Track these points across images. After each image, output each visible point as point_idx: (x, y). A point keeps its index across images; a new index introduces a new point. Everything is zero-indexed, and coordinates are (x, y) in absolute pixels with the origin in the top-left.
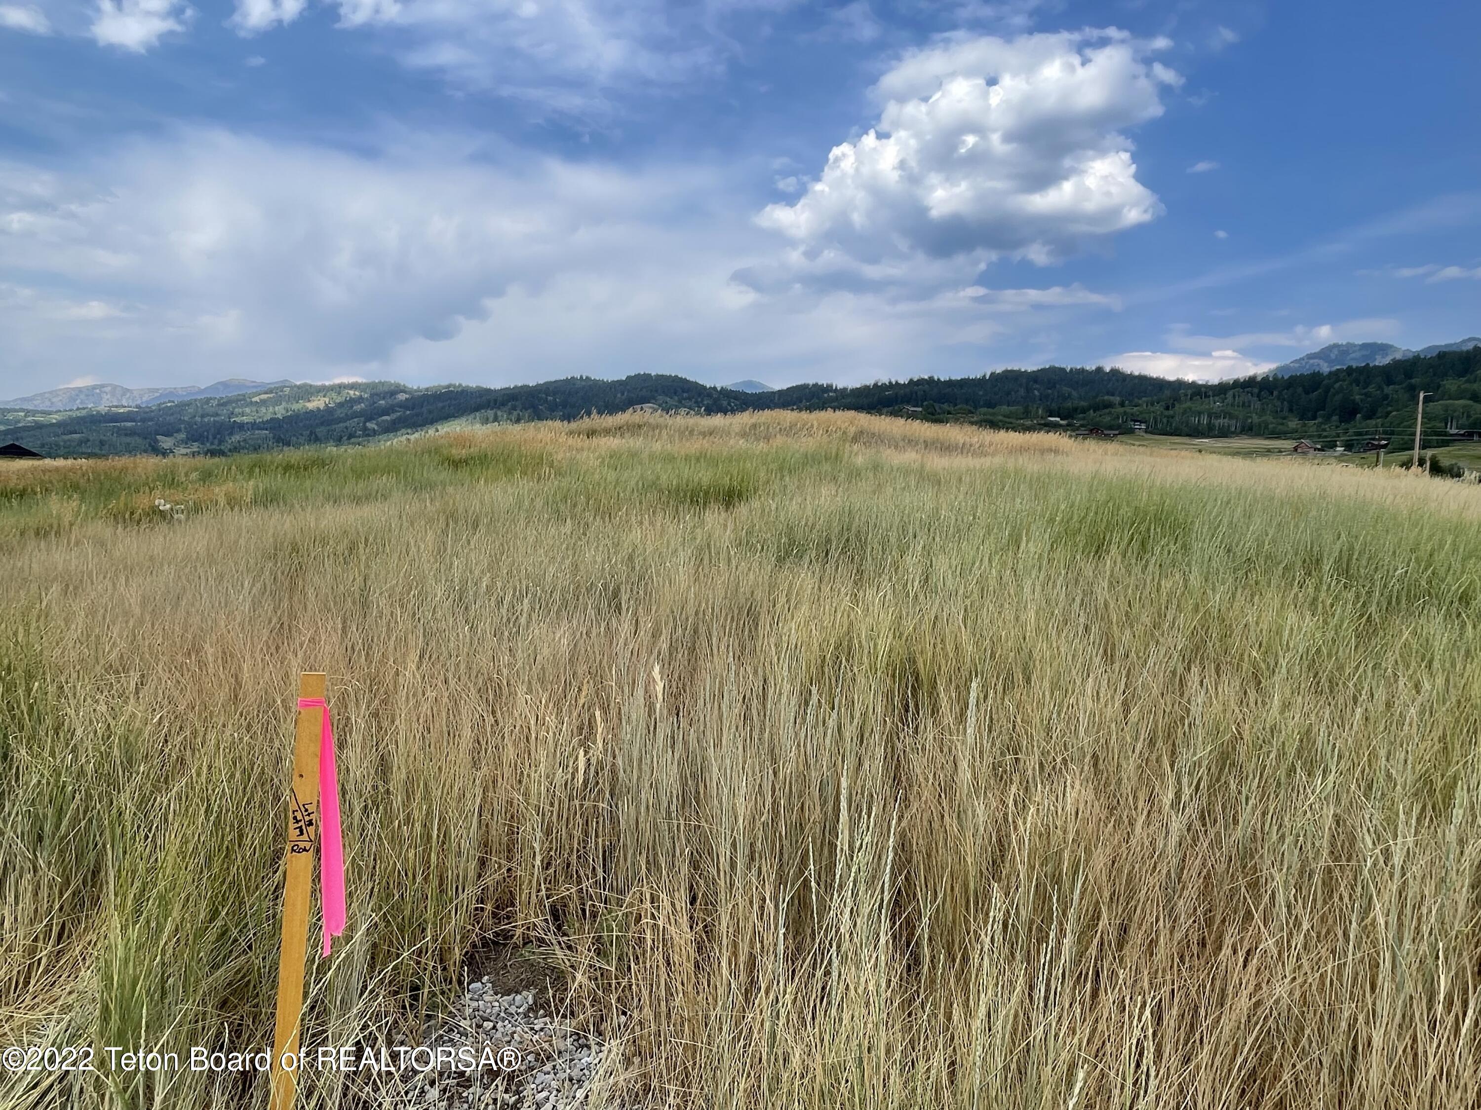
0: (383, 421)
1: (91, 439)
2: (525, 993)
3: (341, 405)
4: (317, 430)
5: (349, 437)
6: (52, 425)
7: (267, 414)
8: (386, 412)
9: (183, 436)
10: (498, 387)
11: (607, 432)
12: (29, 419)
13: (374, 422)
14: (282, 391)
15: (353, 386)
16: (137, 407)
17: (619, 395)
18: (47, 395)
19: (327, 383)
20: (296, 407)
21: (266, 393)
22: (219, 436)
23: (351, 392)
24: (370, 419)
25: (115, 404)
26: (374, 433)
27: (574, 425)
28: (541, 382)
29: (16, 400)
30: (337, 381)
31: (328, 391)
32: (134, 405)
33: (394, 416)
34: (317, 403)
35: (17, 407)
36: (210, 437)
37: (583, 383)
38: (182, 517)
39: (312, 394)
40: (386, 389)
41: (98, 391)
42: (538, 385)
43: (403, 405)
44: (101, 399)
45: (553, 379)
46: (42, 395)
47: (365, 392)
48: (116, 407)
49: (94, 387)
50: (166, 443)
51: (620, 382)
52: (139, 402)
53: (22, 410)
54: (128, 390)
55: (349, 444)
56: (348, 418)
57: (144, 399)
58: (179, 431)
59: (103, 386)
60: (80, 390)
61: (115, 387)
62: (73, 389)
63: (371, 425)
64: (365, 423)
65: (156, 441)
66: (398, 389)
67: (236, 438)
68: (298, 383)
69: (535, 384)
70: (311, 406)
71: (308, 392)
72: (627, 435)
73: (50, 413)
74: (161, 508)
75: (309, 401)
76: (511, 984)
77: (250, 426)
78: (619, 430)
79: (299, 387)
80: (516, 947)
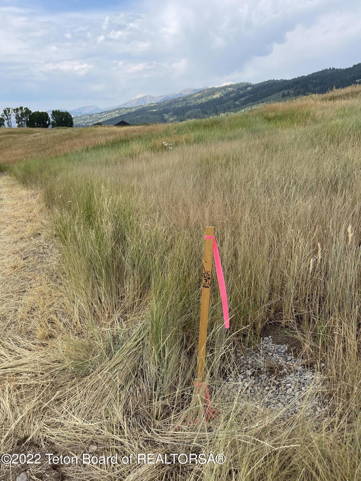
0: (241, 100)
1: (144, 117)
2: (284, 345)
3: (226, 95)
4: (217, 107)
5: (228, 109)
6: (133, 113)
7: (199, 101)
8: (243, 96)
9: (171, 113)
10: (290, 79)
11: (340, 97)
12: (126, 111)
13: (238, 101)
14: (204, 91)
15: (230, 86)
16: (157, 103)
17: (349, 76)
18: (131, 102)
19: (221, 86)
20: (209, 98)
21: (199, 93)
22: (183, 113)
23: (230, 89)
24: (236, 100)
25: (150, 103)
26: (238, 106)
27: (324, 95)
28: (310, 73)
29: (122, 105)
30: (224, 85)
31: (221, 89)
32: (156, 103)
33: (246, 98)
34: (217, 96)
35: (123, 107)
36: (180, 113)
37: (331, 72)
38: (171, 148)
39: (215, 92)
40: (243, 86)
41: (145, 99)
42: (309, 75)
43: (249, 92)
44: (146, 101)
45: (316, 71)
46: (129, 102)
47: (235, 88)
48: (151, 104)
49: (144, 97)
50: (166, 116)
51: (350, 69)
52: (157, 101)
53: (124, 108)
54: (154, 97)
55: (229, 111)
56: (228, 100)
57: (159, 100)
58: (170, 111)
59: (147, 96)
60: (140, 99)
61: (150, 97)
62: (138, 99)
63: (237, 103)
64: (234, 102)
65: (163, 116)
66: (248, 85)
67: (189, 113)
68: (210, 87)
69: (307, 75)
70: (215, 97)
71: (213, 91)
72: (350, 98)
73: (132, 108)
74: (165, 145)
75: (214, 95)
76: (279, 340)
77: (193, 107)
78: (347, 96)
79: (210, 89)
80: (282, 327)
